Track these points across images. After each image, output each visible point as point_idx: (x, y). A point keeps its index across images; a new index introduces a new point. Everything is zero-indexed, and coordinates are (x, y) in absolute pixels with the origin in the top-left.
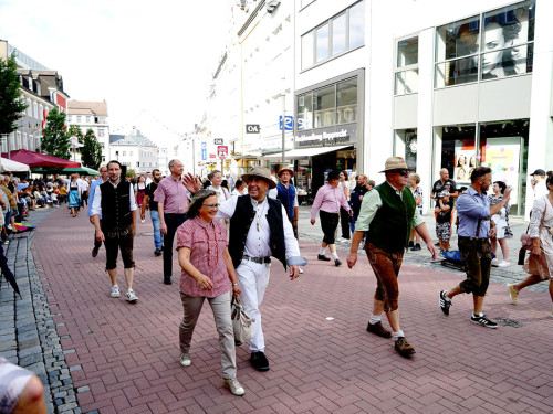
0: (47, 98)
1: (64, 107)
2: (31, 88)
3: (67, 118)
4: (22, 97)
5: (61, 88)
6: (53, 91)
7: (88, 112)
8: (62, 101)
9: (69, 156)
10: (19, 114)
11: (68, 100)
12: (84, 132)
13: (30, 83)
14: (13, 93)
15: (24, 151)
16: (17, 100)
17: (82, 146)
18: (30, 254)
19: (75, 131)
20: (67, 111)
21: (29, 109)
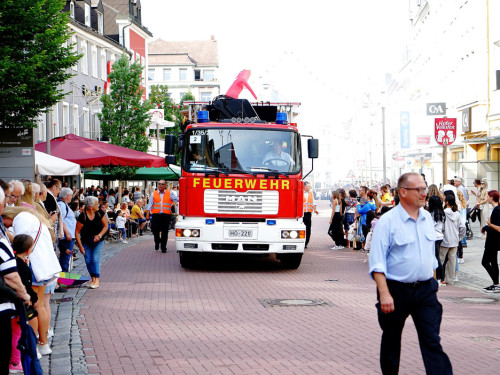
0: (114, 39)
1: (142, 53)
2: (88, 23)
3: (145, 74)
4: (74, 39)
5: (137, 19)
6: (124, 25)
7: (184, 60)
8: (138, 43)
9: (146, 145)
10: (66, 71)
11: (148, 40)
12: (176, 98)
13: (87, 13)
14: (58, 34)
15: (72, 137)
16: (64, 45)
17: (172, 124)
18: (76, 333)
19: (160, 97)
20: (146, 62)
21: (83, 62)
